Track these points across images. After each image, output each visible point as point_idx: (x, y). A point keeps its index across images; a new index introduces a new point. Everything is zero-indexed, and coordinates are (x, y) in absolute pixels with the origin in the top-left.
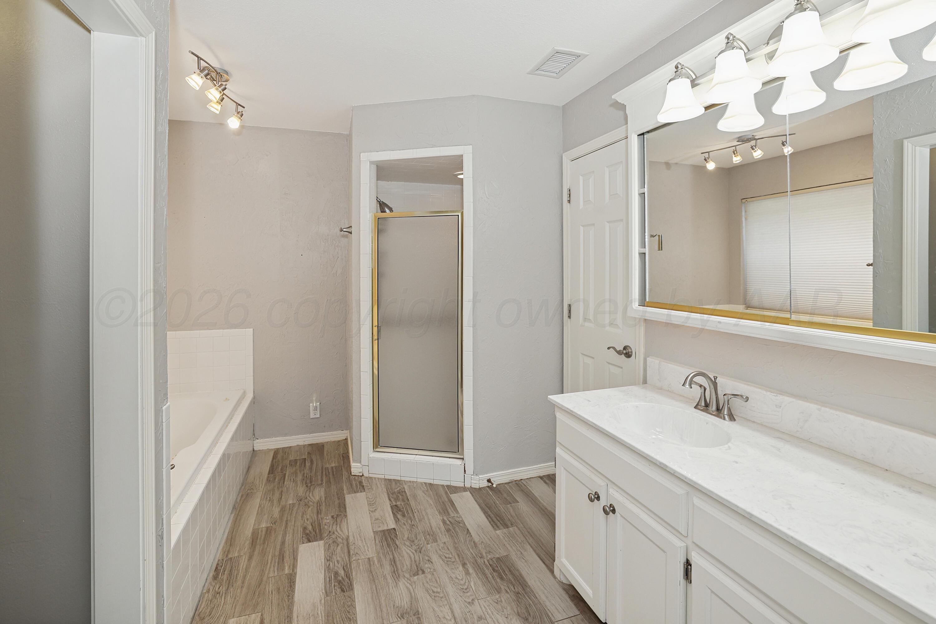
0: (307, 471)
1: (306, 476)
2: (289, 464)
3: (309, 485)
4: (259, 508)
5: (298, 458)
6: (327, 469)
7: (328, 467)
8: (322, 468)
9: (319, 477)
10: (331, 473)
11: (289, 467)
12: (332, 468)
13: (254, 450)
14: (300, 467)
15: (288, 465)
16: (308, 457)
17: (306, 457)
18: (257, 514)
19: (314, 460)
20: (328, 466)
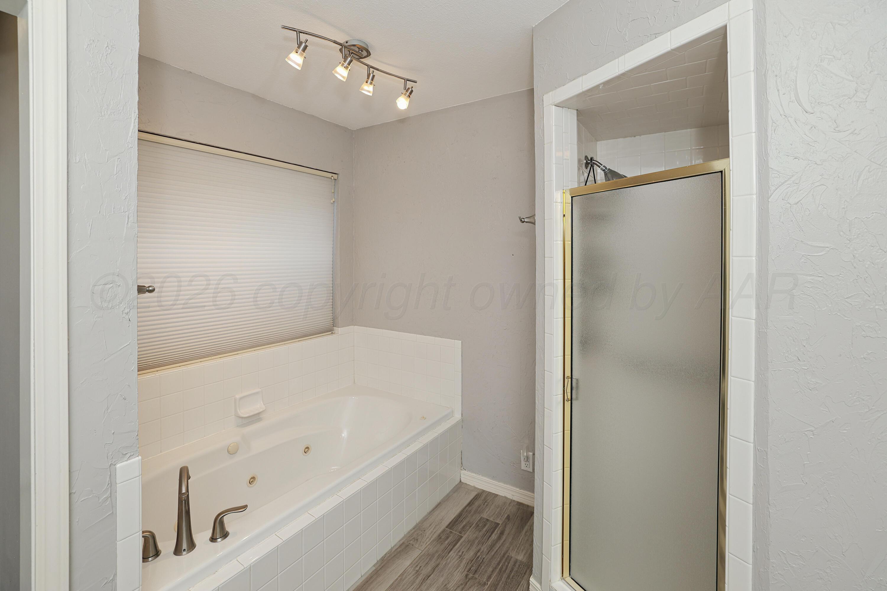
0: (484, 548)
1: (478, 557)
2: (477, 523)
3: (471, 575)
4: (399, 576)
5: (491, 519)
6: (509, 558)
7: (511, 557)
8: (504, 554)
9: (491, 569)
10: (508, 571)
11: (473, 528)
12: (516, 561)
13: (461, 481)
14: (484, 535)
15: (474, 525)
16: (502, 524)
17: (501, 523)
18: (390, 587)
19: (506, 532)
20: (513, 554)
